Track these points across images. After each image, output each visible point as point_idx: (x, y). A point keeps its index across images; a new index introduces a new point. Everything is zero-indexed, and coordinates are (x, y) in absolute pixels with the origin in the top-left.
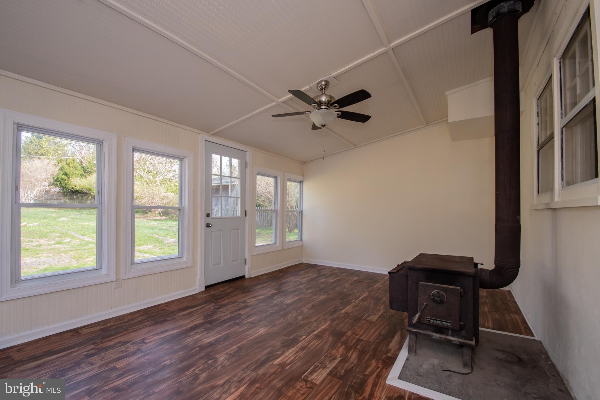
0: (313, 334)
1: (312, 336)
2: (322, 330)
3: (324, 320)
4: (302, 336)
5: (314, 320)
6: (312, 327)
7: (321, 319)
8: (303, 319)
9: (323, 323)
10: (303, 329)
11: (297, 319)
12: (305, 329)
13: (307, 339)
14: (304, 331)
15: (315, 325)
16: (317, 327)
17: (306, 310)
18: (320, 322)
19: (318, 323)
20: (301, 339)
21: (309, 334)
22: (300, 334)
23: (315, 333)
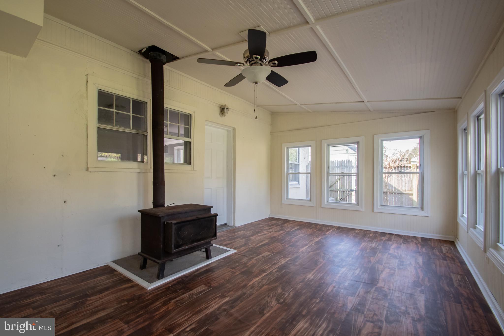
0: (267, 273)
1: (268, 271)
2: (259, 276)
3: (254, 287)
4: (276, 271)
5: (265, 287)
6: (267, 279)
7: (257, 288)
8: (276, 287)
9: (256, 283)
10: (275, 277)
11: (282, 289)
12: (273, 277)
13: (272, 270)
14: (275, 275)
15: (265, 282)
16: (263, 279)
17: (273, 303)
18: (259, 284)
19: (261, 283)
20: (276, 270)
21: (270, 273)
22: (277, 273)
23: (265, 274)
